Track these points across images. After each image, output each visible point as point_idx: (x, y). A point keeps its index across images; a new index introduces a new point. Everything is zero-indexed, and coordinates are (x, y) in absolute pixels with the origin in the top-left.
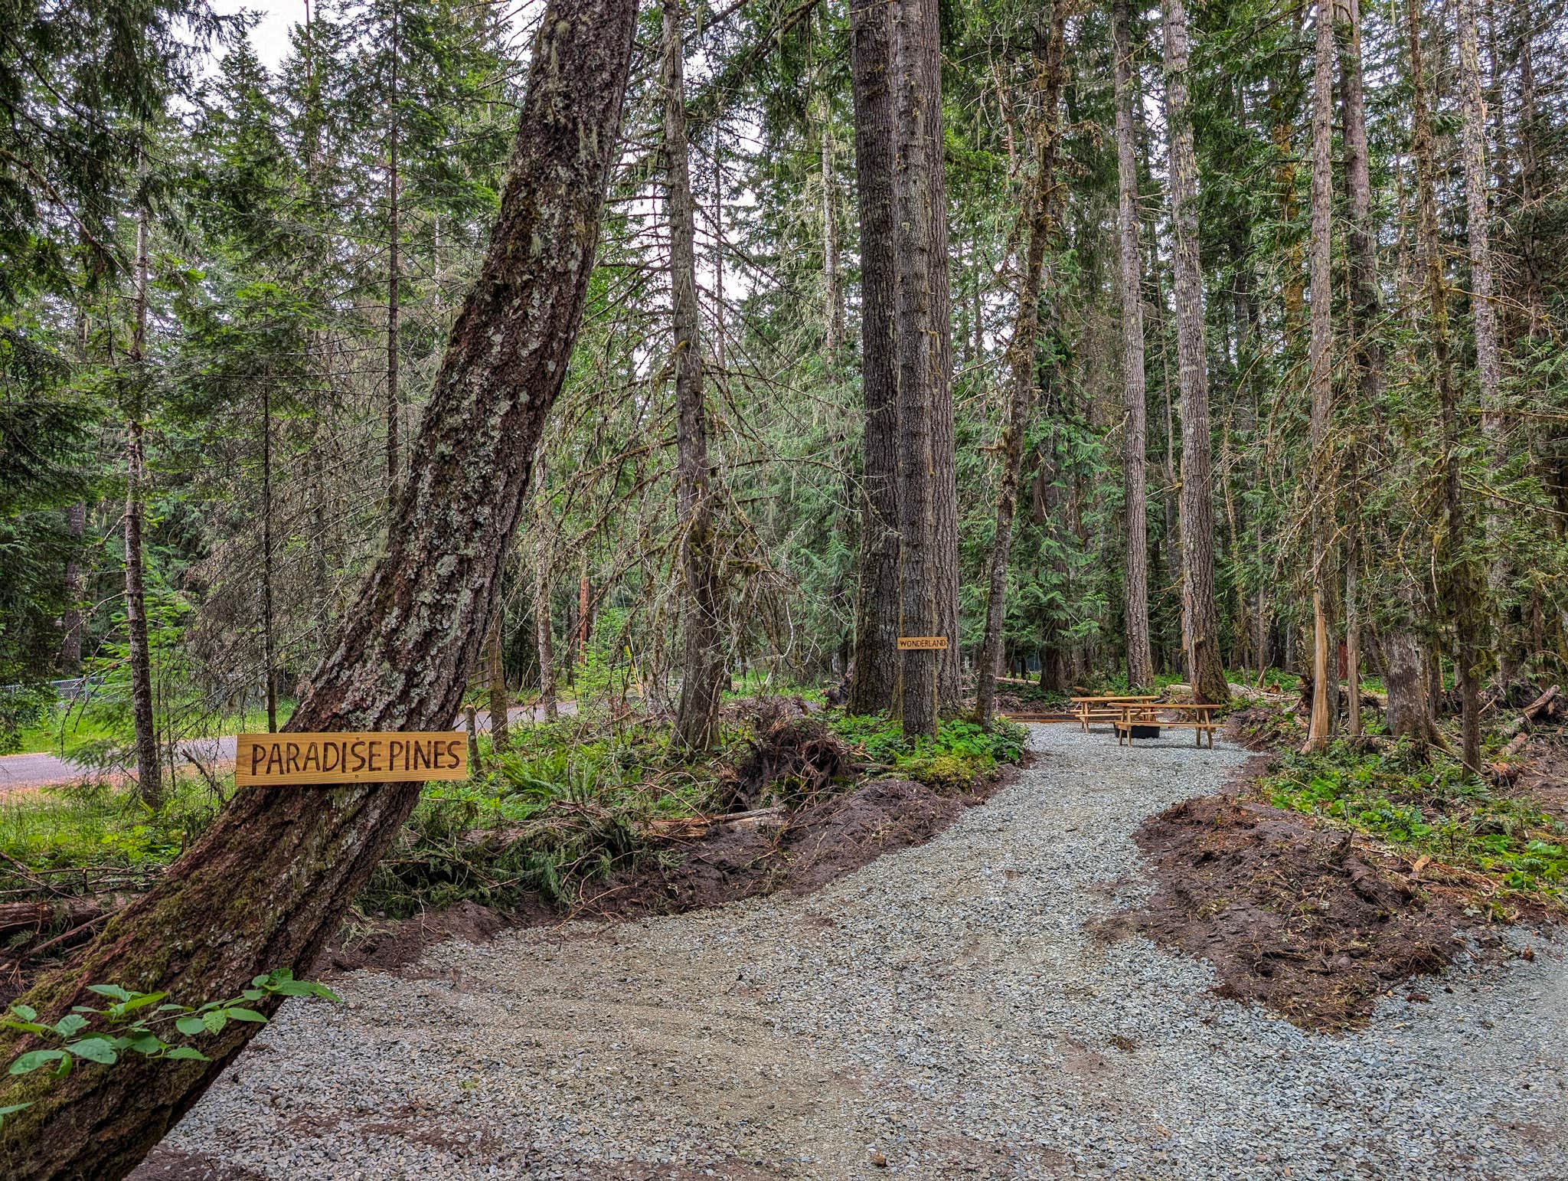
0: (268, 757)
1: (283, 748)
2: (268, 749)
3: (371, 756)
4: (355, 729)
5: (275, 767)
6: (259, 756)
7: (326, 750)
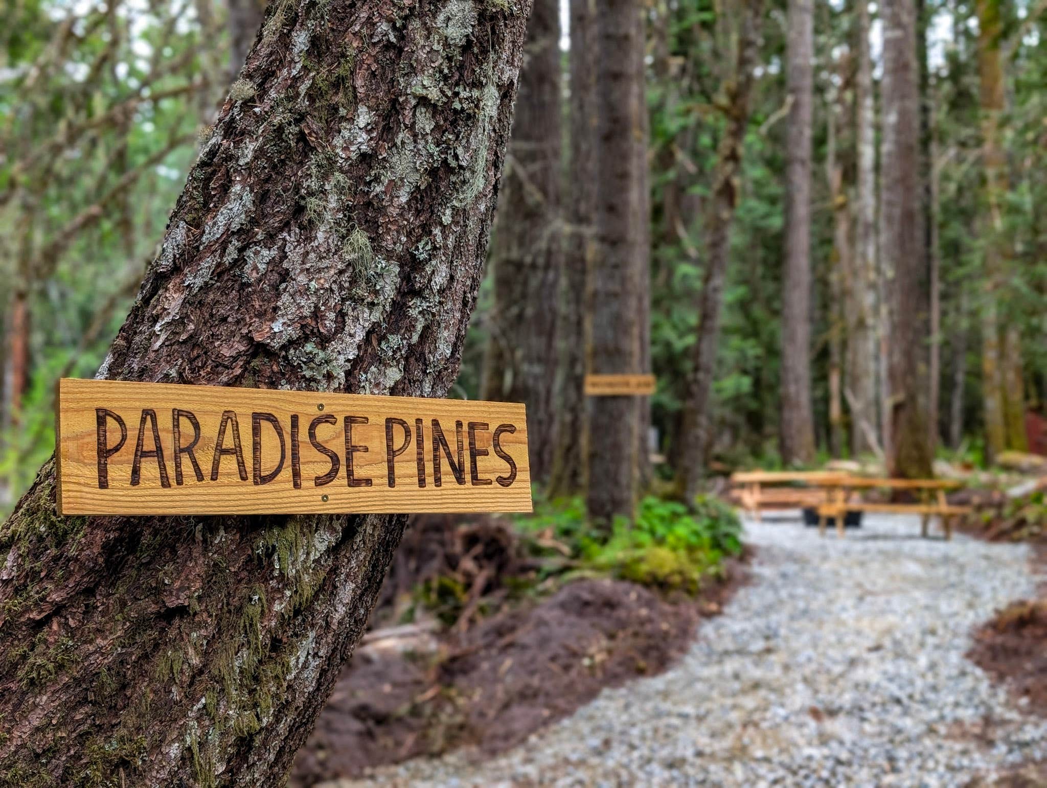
0: (131, 443)
1: (165, 421)
2: (132, 420)
3: (351, 450)
4: (310, 384)
5: (149, 469)
6: (113, 439)
7: (256, 431)
